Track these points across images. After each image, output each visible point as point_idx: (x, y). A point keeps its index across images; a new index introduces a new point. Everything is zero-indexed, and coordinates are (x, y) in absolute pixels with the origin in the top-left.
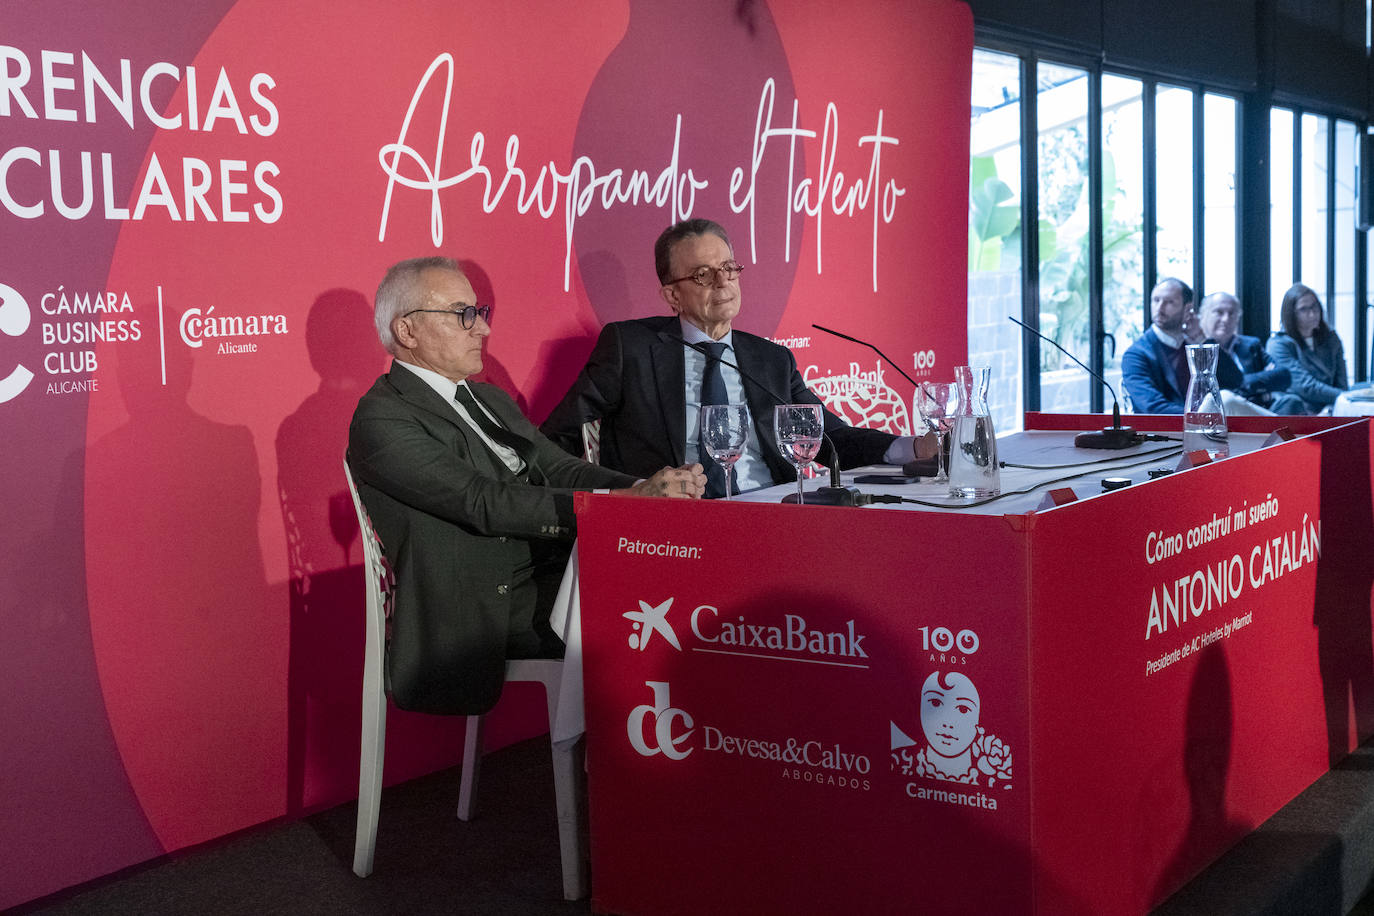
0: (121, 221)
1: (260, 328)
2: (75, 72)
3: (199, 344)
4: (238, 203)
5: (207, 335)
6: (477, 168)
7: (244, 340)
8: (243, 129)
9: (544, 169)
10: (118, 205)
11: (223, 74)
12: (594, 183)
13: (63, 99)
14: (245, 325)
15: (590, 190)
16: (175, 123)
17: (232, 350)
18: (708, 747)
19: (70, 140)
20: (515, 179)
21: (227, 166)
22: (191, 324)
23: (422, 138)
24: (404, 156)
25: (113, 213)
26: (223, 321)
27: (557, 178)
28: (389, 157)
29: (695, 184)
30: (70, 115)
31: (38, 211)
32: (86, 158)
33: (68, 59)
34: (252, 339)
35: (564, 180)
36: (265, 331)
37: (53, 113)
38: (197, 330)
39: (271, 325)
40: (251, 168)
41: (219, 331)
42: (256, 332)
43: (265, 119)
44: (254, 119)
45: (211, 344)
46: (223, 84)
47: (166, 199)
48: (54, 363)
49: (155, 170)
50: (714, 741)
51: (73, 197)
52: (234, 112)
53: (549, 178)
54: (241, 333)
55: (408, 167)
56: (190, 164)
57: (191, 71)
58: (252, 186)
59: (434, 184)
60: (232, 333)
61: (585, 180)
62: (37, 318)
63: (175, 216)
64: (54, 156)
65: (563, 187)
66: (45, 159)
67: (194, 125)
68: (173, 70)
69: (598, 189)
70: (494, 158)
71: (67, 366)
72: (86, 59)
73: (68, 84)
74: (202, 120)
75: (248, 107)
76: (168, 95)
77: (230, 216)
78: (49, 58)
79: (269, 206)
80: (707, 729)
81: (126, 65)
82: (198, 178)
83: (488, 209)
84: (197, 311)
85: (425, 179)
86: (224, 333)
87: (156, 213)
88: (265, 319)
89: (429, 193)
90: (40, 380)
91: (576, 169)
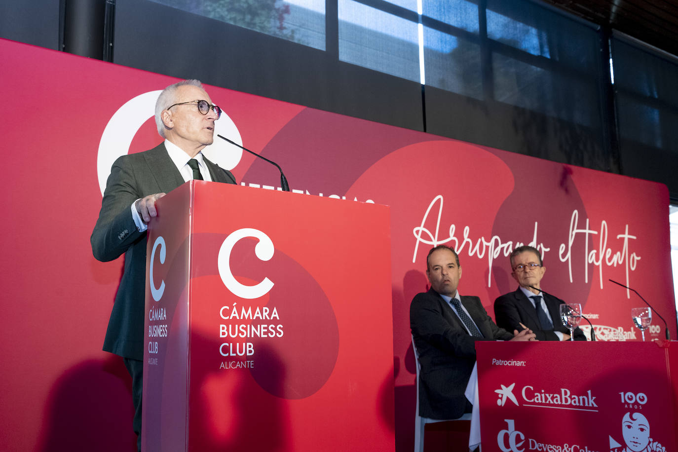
6: (452, 238)
9: (480, 240)
12: (501, 246)
15: (499, 249)
18: (531, 448)
23: (430, 225)
24: (423, 232)
27: (485, 243)
28: (417, 232)
35: (488, 244)
50: (533, 446)
53: (481, 243)
55: (425, 236)
61: (496, 245)
65: (487, 247)
69: (502, 249)
70: (459, 234)
80: (530, 440)
85: (432, 241)
91: (493, 241)
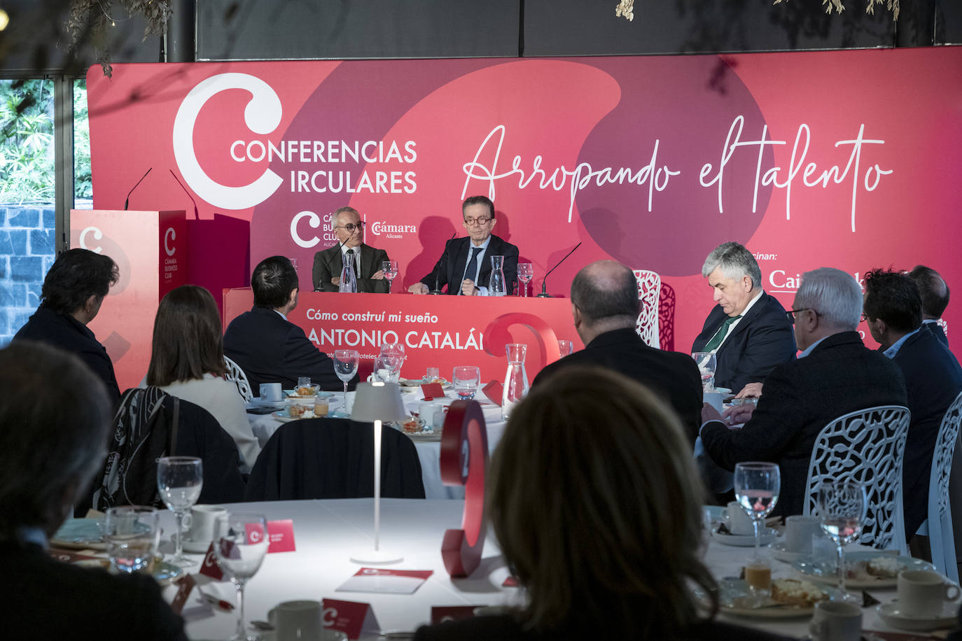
0: (351, 193)
1: (404, 230)
2: (339, 147)
3: (379, 234)
4: (397, 186)
5: (382, 231)
6: (515, 169)
7: (397, 234)
8: (401, 161)
9: (558, 170)
10: (351, 188)
11: (394, 142)
12: (591, 174)
13: (334, 155)
14: (398, 229)
15: (588, 178)
16: (375, 160)
17: (392, 237)
19: (335, 168)
20: (539, 175)
21: (393, 174)
22: (376, 227)
23: (487, 159)
24: (475, 167)
25: (349, 190)
26: (389, 227)
27: (565, 173)
28: (468, 168)
29: (668, 173)
30: (337, 160)
31: (324, 190)
32: (341, 173)
33: (337, 143)
34: (401, 234)
35: (570, 173)
36: (406, 231)
37: (331, 160)
38: (378, 229)
39: (409, 229)
40: (404, 175)
41: (387, 230)
42: (402, 231)
43: (410, 156)
44: (406, 158)
45: (384, 234)
46: (394, 146)
47: (369, 185)
48: (327, 237)
49: (365, 176)
51: (336, 185)
52: (398, 155)
53: (560, 174)
54: (396, 231)
55: (477, 171)
56: (378, 174)
57: (381, 143)
58: (404, 181)
59: (492, 177)
60: (392, 231)
61: (585, 172)
62: (322, 222)
63: (372, 191)
64: (330, 173)
65: (569, 178)
66: (327, 174)
67: (381, 161)
68: (374, 143)
69: (594, 178)
70: (527, 166)
71: (331, 238)
72: (343, 143)
73: (336, 151)
74: (384, 160)
75: (403, 153)
76: (371, 151)
77: (393, 191)
78: (330, 143)
79: (410, 187)
81: (357, 143)
82: (382, 178)
83: (521, 187)
84: (379, 223)
85: (487, 176)
86: (389, 231)
87: (365, 190)
88: (406, 227)
89: (489, 181)
90: (322, 241)
91: (579, 169)
